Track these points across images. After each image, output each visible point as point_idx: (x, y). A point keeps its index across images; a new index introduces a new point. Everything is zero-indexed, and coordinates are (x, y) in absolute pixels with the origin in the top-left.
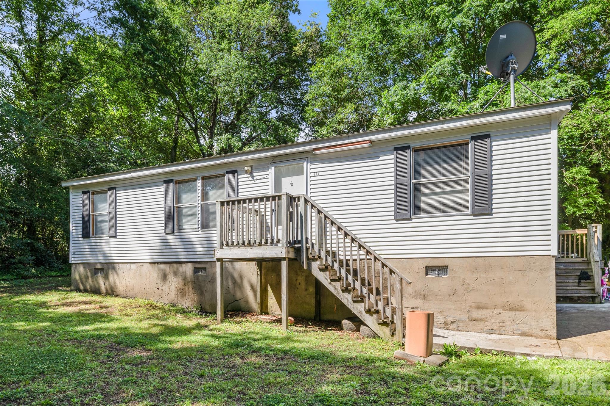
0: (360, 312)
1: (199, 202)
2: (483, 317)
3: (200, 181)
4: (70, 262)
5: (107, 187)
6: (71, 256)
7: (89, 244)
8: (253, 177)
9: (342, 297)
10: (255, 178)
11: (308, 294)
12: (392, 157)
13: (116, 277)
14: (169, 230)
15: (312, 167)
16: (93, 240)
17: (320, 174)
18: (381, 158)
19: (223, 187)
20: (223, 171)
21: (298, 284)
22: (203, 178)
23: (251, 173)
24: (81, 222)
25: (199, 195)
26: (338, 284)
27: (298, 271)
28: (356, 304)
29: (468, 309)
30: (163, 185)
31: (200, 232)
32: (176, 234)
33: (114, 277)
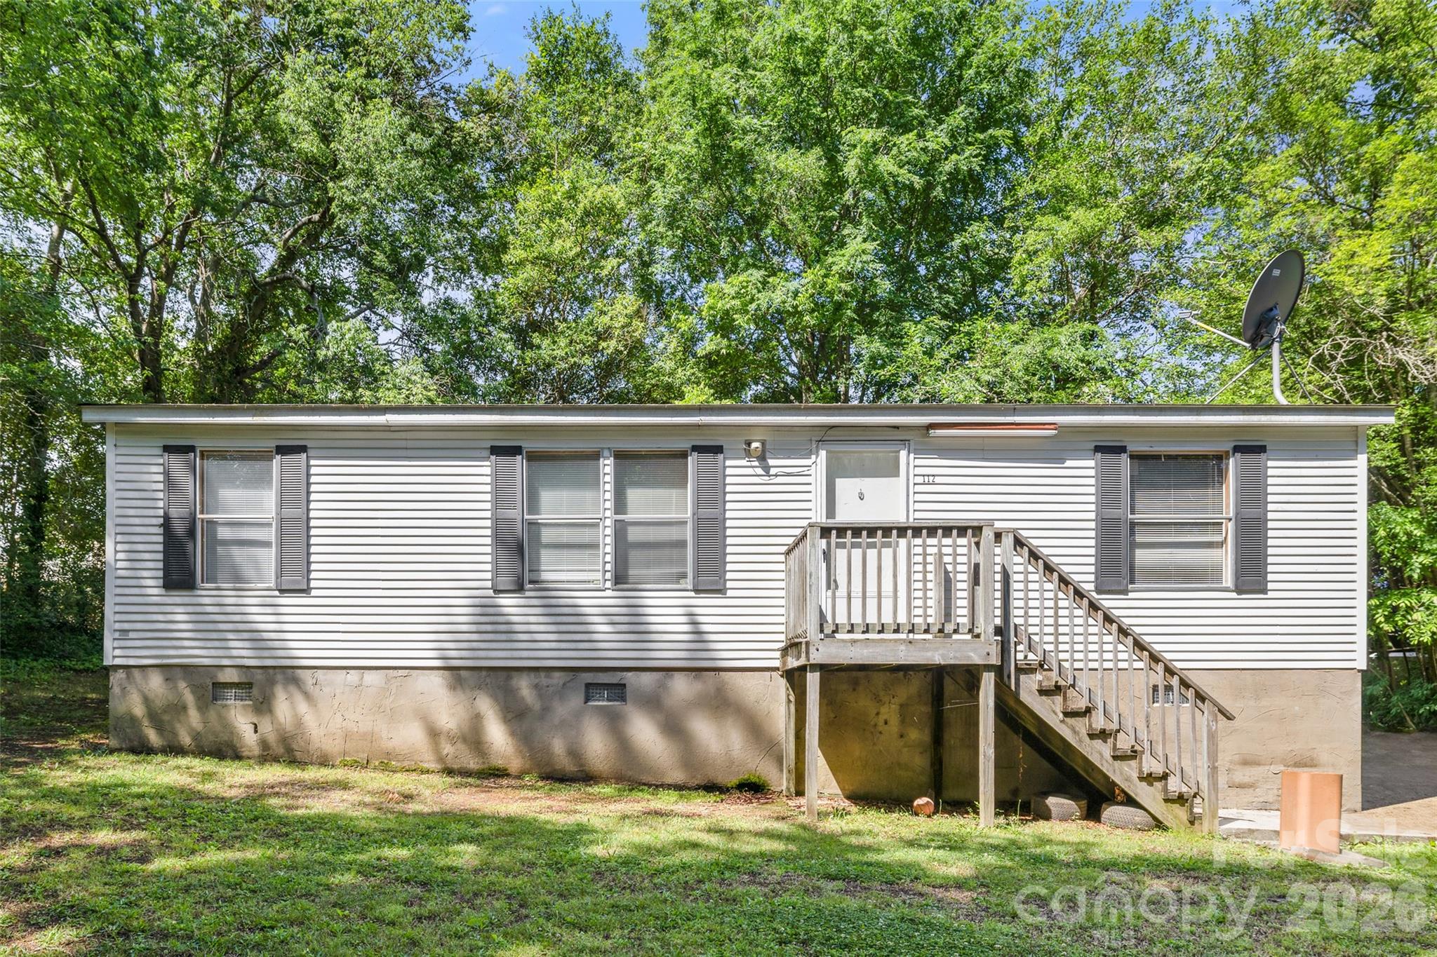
0: (1128, 779)
1: (608, 513)
2: (1251, 780)
3: (610, 461)
4: (107, 662)
5: (273, 444)
6: (108, 643)
7: (190, 609)
8: (767, 469)
9: (1089, 749)
10: (773, 471)
11: (905, 746)
12: (1092, 463)
13: (303, 707)
14: (505, 581)
15: (918, 462)
16: (206, 596)
17: (937, 480)
18: (1069, 463)
19: (683, 484)
20: (685, 445)
21: (881, 722)
22: (620, 456)
23: (762, 458)
24: (161, 539)
25: (608, 496)
26: (1081, 724)
27: (882, 693)
28: (1117, 763)
29: (1227, 765)
30: (487, 459)
31: (609, 593)
32: (528, 594)
33: (293, 706)
